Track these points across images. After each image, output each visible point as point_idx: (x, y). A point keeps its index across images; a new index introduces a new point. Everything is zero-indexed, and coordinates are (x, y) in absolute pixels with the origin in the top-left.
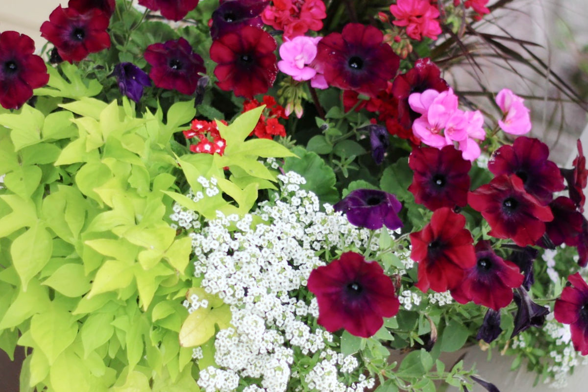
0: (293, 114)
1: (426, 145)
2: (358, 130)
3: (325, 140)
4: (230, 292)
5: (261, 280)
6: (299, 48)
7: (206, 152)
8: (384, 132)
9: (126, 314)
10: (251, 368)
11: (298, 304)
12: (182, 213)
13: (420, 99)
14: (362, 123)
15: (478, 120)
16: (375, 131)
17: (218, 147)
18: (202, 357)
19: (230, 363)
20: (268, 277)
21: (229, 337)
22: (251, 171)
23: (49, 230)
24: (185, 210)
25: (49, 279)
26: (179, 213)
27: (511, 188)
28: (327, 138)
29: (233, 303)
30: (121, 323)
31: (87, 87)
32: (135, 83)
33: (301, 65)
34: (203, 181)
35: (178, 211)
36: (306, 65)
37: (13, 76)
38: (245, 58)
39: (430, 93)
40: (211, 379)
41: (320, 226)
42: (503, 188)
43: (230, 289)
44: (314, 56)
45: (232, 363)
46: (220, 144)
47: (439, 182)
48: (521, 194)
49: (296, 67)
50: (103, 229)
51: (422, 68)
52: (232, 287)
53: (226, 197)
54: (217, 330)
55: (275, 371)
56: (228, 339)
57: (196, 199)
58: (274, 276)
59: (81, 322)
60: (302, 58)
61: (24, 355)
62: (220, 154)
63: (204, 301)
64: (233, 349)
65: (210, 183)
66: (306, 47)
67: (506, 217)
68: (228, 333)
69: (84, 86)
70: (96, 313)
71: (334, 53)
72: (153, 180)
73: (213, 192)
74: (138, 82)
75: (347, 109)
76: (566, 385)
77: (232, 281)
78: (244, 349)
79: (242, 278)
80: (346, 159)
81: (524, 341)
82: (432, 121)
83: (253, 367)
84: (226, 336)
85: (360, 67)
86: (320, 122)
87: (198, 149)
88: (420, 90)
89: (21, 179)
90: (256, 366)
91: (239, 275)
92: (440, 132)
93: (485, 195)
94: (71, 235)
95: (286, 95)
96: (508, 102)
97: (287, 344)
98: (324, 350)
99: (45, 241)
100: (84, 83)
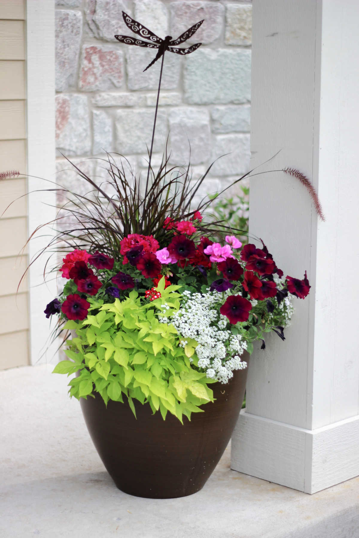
0: (170, 276)
1: (219, 262)
2: (192, 271)
3: (182, 281)
4: (192, 334)
5: (199, 326)
6: (162, 254)
7: (156, 298)
8: (202, 266)
9: (162, 360)
10: (211, 354)
11: (213, 328)
12: (163, 318)
13: (207, 250)
14: (192, 268)
15: (229, 247)
16: (199, 267)
17: (159, 295)
18: (193, 360)
19: (204, 355)
20: (201, 323)
21: (201, 347)
22: (174, 296)
23: (121, 348)
24: (163, 317)
25: (133, 361)
26: (162, 319)
27: (256, 259)
28: (183, 280)
29: (195, 337)
30: (163, 363)
31: (99, 302)
32: (115, 292)
33: (165, 259)
34: (163, 306)
35: (161, 319)
36: (167, 258)
37: (79, 309)
38: (148, 265)
39: (209, 247)
40: (203, 362)
41: (208, 299)
42: (254, 260)
43: (192, 333)
44: (169, 254)
45: (205, 355)
46: (158, 294)
47: (230, 272)
48: (260, 259)
49: (165, 260)
50: (144, 335)
51: (203, 240)
52: (192, 332)
53: (172, 308)
54: (195, 348)
55: (221, 349)
56: (201, 348)
57: (164, 313)
58: (203, 322)
59: (150, 370)
60: (164, 257)
61: (127, 398)
62: (161, 297)
63: (186, 341)
64: (203, 351)
65: (166, 305)
66: (164, 252)
67: (260, 268)
68: (199, 346)
69: (97, 303)
70: (153, 365)
71: (174, 250)
72: (146, 315)
73: (168, 308)
74: (116, 292)
75: (183, 267)
76: (291, 324)
77: (191, 330)
78: (207, 349)
79: (194, 328)
80: (194, 282)
81: (273, 315)
82: (216, 255)
83: (211, 353)
84: (199, 348)
85: (183, 250)
86: (178, 275)
87: (153, 299)
88: (205, 248)
89: (102, 339)
90: (212, 353)
91: (193, 327)
92: (221, 256)
93: (250, 265)
94: (131, 345)
95: (163, 272)
96: (230, 239)
97: (219, 340)
98: (230, 336)
99: (124, 352)
100: (97, 302)
